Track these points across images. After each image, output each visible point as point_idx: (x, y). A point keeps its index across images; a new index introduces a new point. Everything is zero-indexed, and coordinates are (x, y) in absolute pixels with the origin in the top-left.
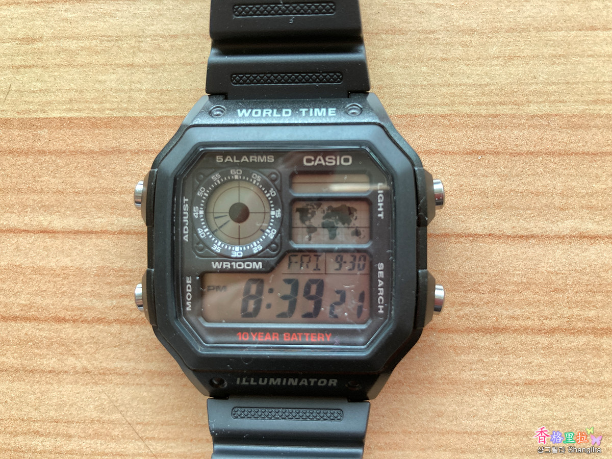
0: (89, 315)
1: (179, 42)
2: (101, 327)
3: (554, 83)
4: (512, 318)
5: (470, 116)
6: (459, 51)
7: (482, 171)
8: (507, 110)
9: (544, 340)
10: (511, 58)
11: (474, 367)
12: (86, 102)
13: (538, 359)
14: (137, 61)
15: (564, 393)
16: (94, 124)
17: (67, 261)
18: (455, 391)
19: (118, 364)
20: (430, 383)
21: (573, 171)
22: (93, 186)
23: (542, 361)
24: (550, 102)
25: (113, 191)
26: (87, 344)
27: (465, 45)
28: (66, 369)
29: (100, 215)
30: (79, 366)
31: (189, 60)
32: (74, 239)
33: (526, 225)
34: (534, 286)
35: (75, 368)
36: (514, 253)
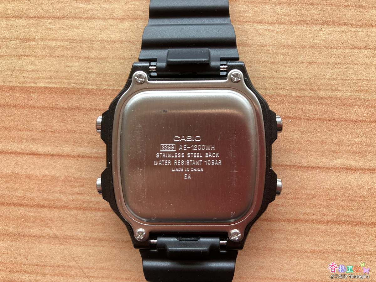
0: (58, 204)
1: (117, 45)
2: (66, 211)
3: (334, 79)
4: (305, 214)
5: (285, 96)
6: (280, 58)
7: (291, 129)
8: (307, 93)
9: (322, 227)
10: (311, 63)
11: (282, 241)
12: (60, 78)
13: (318, 238)
14: (92, 55)
15: (333, 257)
16: (64, 91)
17: (46, 172)
18: (270, 255)
19: (75, 233)
20: (256, 250)
21: (343, 131)
22: (63, 129)
23: (321, 239)
24: (332, 90)
25: (75, 132)
26: (56, 221)
27: (284, 54)
28: (44, 235)
29: (67, 146)
30: (52, 233)
31: (122, 57)
32: (51, 159)
33: (315, 161)
34: (318, 196)
35: (49, 234)
36: (308, 177)
